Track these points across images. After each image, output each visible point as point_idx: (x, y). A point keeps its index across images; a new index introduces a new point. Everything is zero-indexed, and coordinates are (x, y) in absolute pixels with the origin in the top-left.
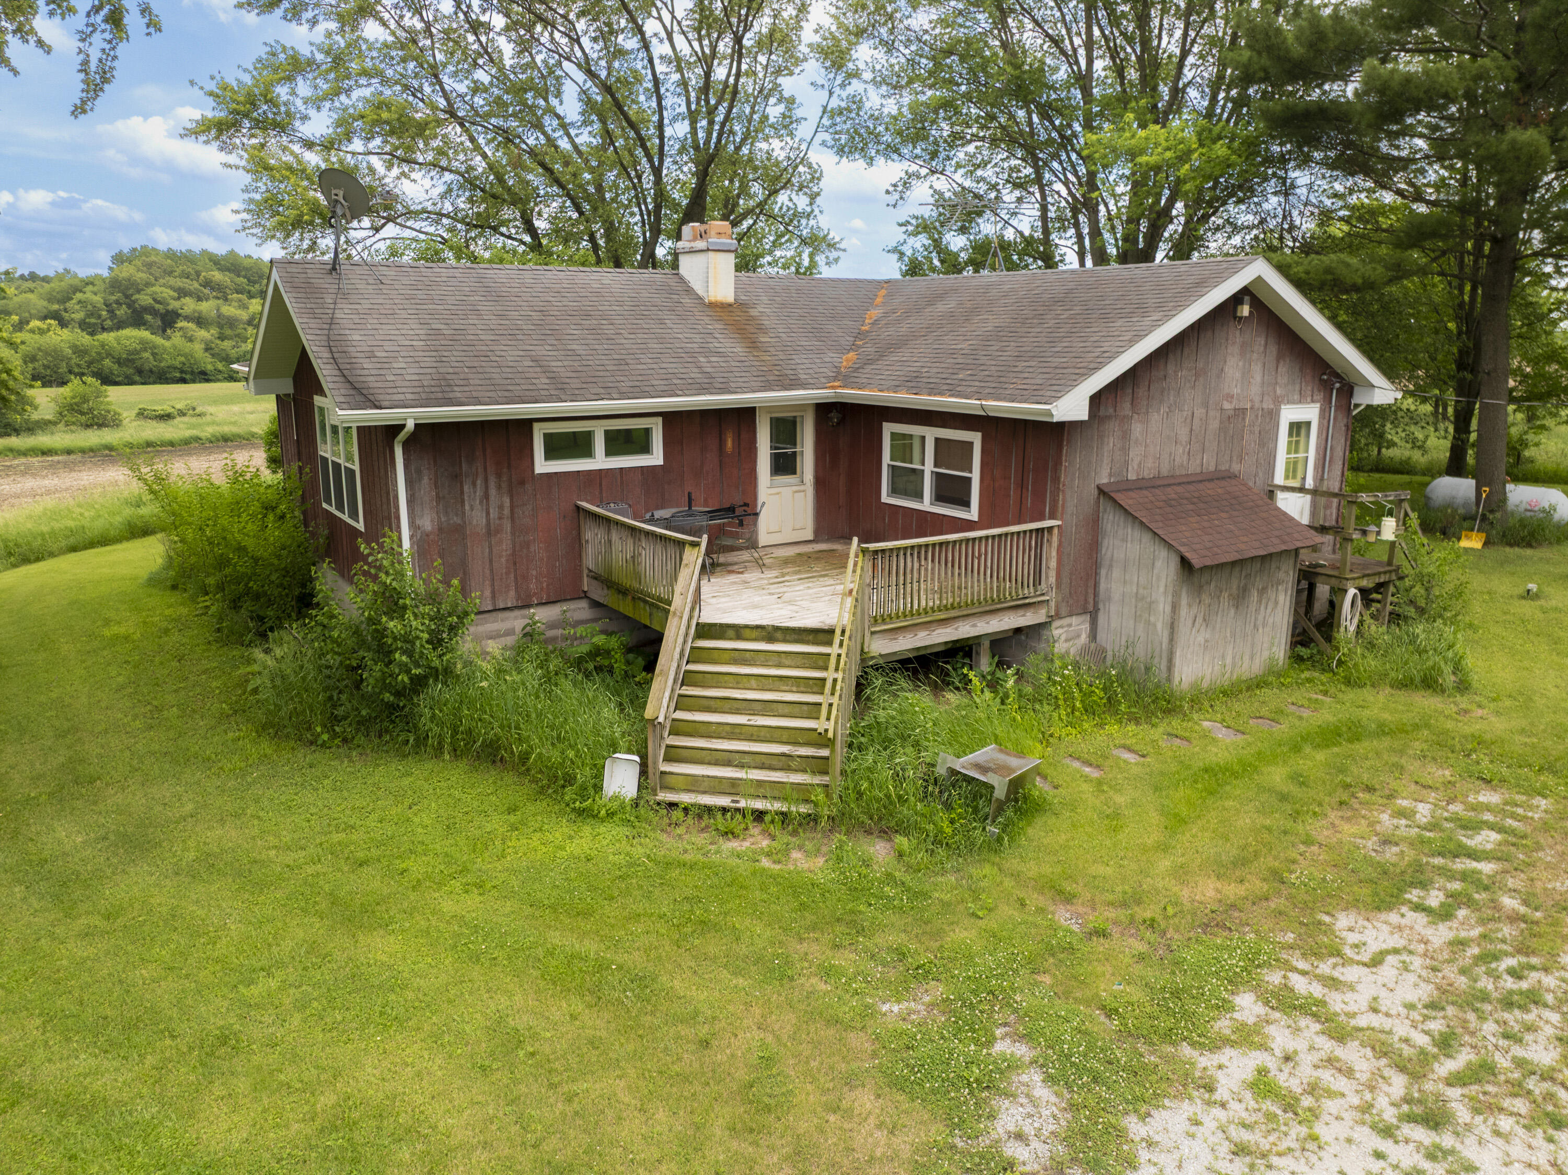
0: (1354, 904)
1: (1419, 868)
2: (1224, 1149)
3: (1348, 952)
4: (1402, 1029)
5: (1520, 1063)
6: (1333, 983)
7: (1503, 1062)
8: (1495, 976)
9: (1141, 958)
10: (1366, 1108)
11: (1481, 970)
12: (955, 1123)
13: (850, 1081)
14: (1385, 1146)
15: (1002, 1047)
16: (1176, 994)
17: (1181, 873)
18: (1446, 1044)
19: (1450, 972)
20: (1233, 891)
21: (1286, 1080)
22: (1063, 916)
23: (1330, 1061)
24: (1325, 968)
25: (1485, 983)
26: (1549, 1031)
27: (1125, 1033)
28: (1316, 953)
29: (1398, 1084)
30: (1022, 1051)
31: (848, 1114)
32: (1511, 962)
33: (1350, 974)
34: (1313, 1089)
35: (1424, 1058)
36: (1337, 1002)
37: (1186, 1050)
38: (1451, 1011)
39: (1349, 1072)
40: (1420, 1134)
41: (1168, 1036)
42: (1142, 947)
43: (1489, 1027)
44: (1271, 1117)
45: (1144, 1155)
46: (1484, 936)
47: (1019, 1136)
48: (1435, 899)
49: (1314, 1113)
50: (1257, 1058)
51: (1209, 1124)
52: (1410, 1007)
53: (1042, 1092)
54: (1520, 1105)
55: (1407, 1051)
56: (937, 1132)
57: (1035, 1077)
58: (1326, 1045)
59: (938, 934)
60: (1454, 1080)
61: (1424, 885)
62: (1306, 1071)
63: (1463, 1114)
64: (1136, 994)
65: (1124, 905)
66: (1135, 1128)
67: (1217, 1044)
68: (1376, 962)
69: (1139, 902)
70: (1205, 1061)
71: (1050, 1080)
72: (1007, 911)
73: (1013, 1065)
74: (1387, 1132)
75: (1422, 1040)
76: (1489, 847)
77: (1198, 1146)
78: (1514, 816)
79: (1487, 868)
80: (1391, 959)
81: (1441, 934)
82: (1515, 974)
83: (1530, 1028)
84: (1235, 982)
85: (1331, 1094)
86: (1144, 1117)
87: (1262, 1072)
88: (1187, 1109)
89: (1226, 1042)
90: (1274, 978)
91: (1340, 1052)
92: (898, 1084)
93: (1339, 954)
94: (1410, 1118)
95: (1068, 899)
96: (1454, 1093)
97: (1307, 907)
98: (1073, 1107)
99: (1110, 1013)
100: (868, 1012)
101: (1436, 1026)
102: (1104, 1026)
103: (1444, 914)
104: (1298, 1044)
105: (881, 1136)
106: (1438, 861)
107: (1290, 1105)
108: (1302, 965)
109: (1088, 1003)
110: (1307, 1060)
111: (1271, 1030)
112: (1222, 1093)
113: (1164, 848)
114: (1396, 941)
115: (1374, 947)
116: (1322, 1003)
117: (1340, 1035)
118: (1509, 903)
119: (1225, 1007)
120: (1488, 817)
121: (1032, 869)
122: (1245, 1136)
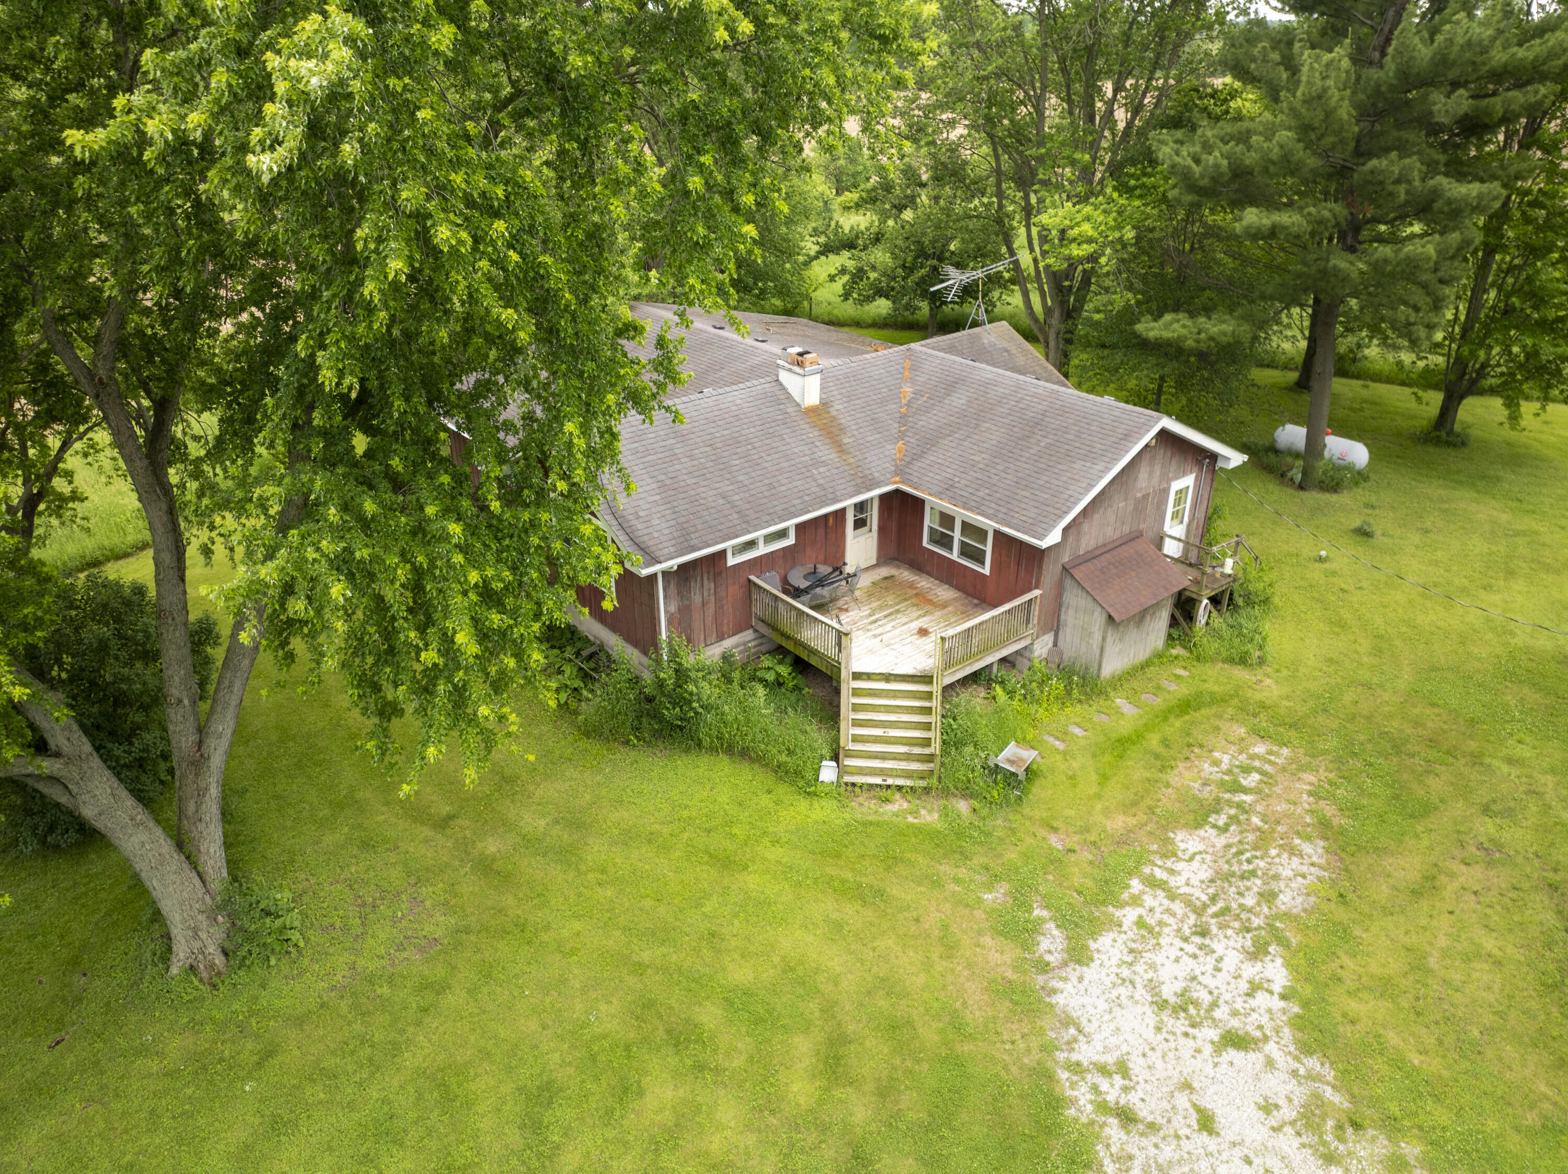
0: (1186, 826)
1: (1218, 800)
2: (1125, 951)
3: (1180, 854)
4: (1197, 893)
5: (1241, 906)
6: (1172, 872)
7: (1234, 905)
8: (1240, 863)
9: (1091, 863)
10: (1179, 930)
11: (1234, 861)
12: (1025, 947)
13: (980, 933)
14: (1185, 946)
15: (1036, 912)
16: (1106, 882)
17: (1107, 812)
18: (1213, 899)
19: (1221, 862)
20: (1131, 821)
21: (1151, 921)
22: (1054, 841)
23: (1168, 911)
24: (1169, 864)
25: (1235, 868)
26: (1256, 889)
27: (1086, 903)
28: (1164, 856)
29: (1192, 919)
30: (1045, 913)
31: (983, 947)
32: (1248, 855)
33: (1180, 866)
34: (1160, 923)
35: (1205, 906)
36: (1173, 882)
37: (1111, 909)
38: (1219, 882)
39: (1174, 915)
40: (1197, 940)
41: (1103, 903)
42: (1090, 857)
43: (1233, 889)
44: (1143, 937)
45: (1096, 956)
46: (1240, 842)
47: (1050, 952)
48: (1222, 820)
49: (1159, 934)
50: (1139, 911)
51: (1120, 941)
52: (1202, 882)
53: (1056, 932)
54: (1237, 925)
55: (1198, 903)
56: (1018, 952)
57: (1051, 925)
58: (1166, 902)
59: (1000, 856)
60: (1216, 915)
61: (1217, 812)
62: (1158, 916)
63: (1214, 930)
64: (1089, 883)
65: (1081, 833)
66: (1093, 945)
67: (1122, 905)
68: (1191, 859)
69: (1088, 831)
70: (1118, 913)
71: (1058, 926)
72: (1029, 840)
73: (1044, 921)
74: (1186, 940)
75: (1204, 898)
76: (1253, 785)
77: (1116, 951)
78: (1270, 762)
79: (1248, 798)
80: (1198, 857)
81: (1221, 842)
82: (1249, 861)
83: (1248, 889)
84: (1130, 874)
85: (1167, 925)
86: (1095, 940)
87: (1140, 917)
88: (1112, 935)
89: (1127, 904)
90: (1147, 870)
91: (1172, 906)
92: (1001, 934)
93: (1176, 855)
94: (1196, 933)
95: (1055, 830)
96: (1213, 921)
97: (1165, 829)
98: (1069, 938)
99: (1080, 893)
100: (979, 900)
101: (1211, 891)
102: (1077, 899)
103: (1224, 830)
104: (1155, 904)
105: (998, 955)
106: (1227, 796)
107: (1151, 931)
108: (1159, 863)
109: (1069, 888)
110: (1158, 910)
111: (1145, 897)
112: (1125, 928)
113: (1098, 796)
114: (1201, 847)
115: (1192, 850)
116: (1166, 882)
117: (1172, 897)
118: (1256, 820)
119: (1128, 886)
120: (1257, 764)
121: (1037, 814)
122: (1134, 945)
